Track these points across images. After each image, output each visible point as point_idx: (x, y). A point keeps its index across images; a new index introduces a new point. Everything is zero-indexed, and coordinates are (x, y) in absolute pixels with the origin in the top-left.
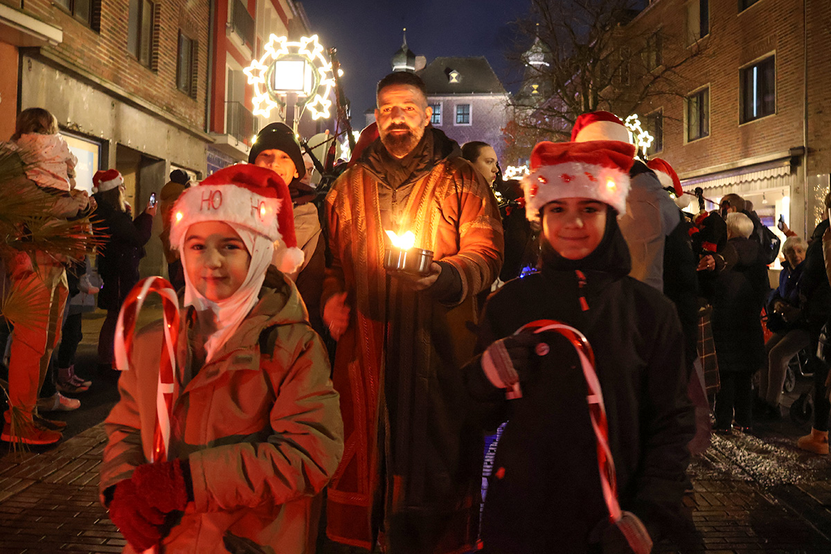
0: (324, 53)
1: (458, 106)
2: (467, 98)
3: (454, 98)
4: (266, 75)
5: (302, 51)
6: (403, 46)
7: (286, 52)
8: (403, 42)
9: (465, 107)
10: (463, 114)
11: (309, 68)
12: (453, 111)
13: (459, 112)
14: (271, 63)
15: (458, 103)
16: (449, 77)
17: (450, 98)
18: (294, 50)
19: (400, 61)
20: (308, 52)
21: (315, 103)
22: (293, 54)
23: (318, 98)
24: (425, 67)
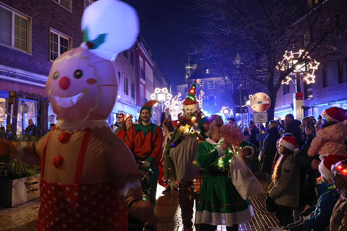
0: (168, 92)
1: (209, 82)
2: (212, 79)
3: (208, 79)
4: (155, 97)
5: (163, 91)
6: (189, 60)
7: (159, 92)
8: (188, 59)
9: (212, 82)
10: (211, 85)
11: (165, 95)
12: (207, 84)
13: (210, 84)
14: (156, 94)
15: (209, 81)
16: (206, 71)
17: (206, 79)
18: (161, 91)
19: (188, 66)
20: (164, 92)
21: (166, 103)
22: (161, 92)
23: (167, 102)
24: (197, 68)
